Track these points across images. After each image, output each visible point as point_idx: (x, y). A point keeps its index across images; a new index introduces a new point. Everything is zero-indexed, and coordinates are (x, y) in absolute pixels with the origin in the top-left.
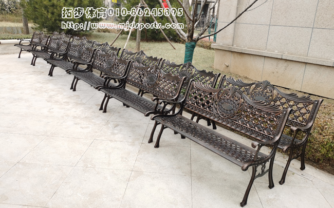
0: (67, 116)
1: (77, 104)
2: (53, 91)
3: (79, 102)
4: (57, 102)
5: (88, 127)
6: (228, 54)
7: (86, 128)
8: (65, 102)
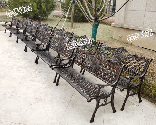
0: (16, 66)
1: (24, 59)
2: (14, 51)
3: (26, 58)
4: (13, 58)
5: (24, 72)
6: (121, 29)
7: (22, 73)
8: (18, 58)
